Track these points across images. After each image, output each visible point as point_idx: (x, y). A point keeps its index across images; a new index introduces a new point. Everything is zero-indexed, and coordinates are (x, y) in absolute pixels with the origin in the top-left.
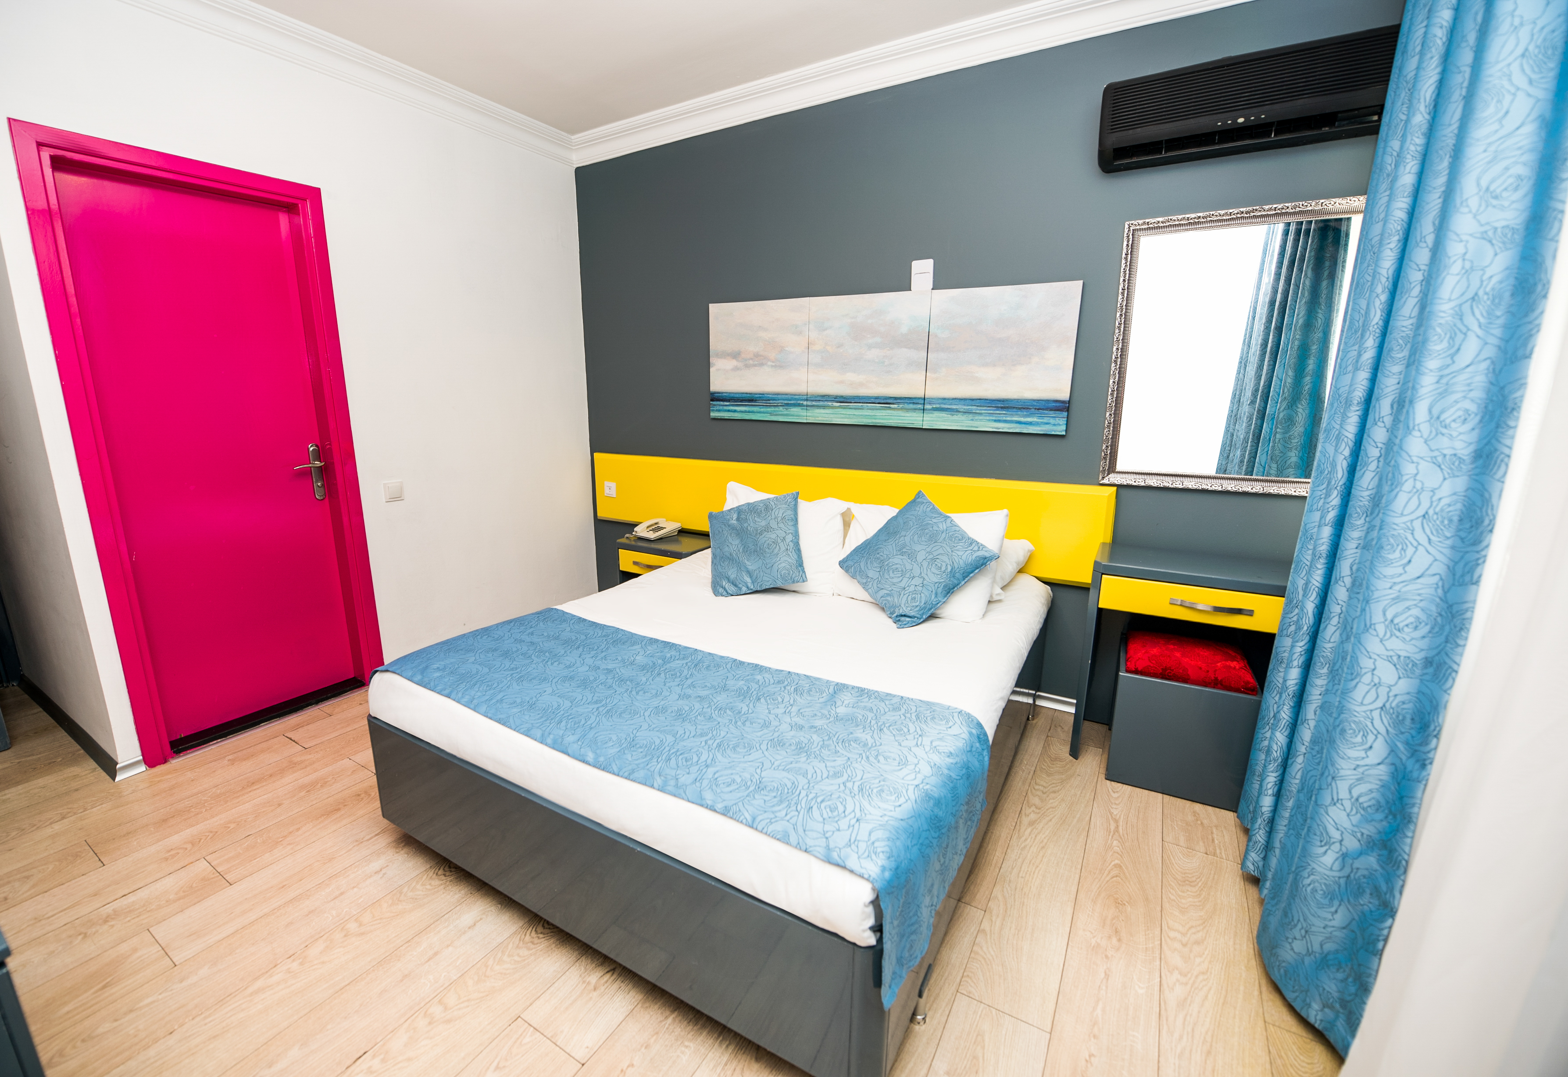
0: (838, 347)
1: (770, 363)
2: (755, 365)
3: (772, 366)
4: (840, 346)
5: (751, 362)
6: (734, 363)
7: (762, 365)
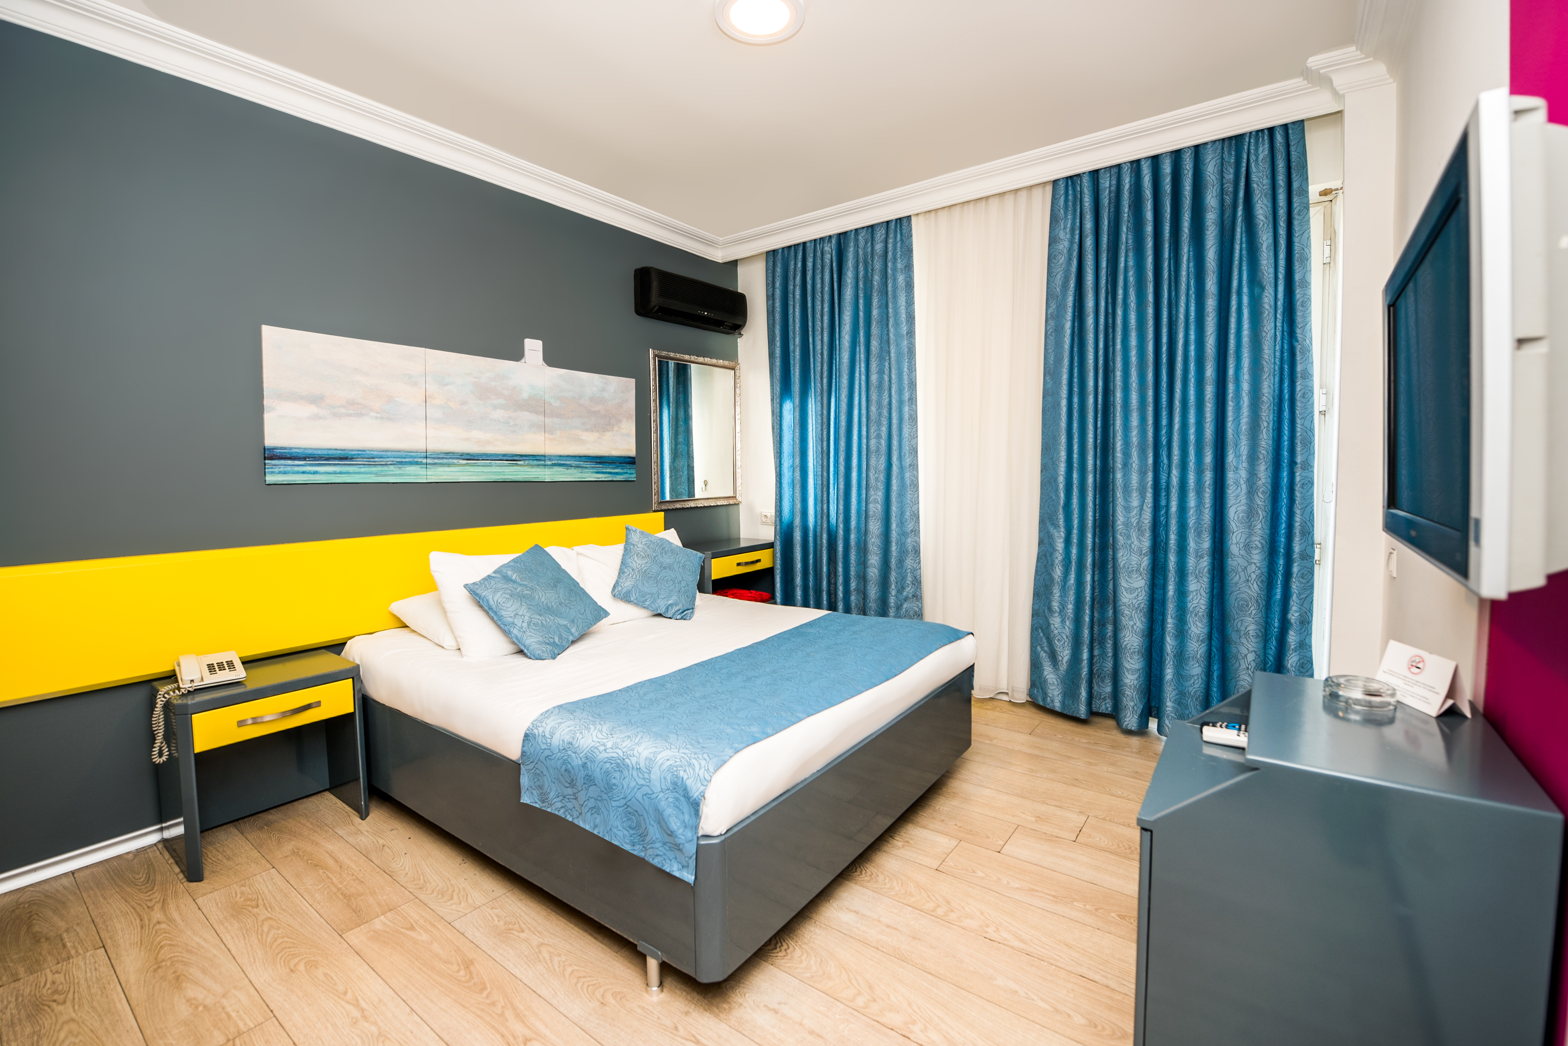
0: (462, 404)
1: (373, 414)
2: (350, 415)
3: (377, 418)
4: (464, 403)
5: (342, 410)
6: (313, 409)
7: (360, 415)
